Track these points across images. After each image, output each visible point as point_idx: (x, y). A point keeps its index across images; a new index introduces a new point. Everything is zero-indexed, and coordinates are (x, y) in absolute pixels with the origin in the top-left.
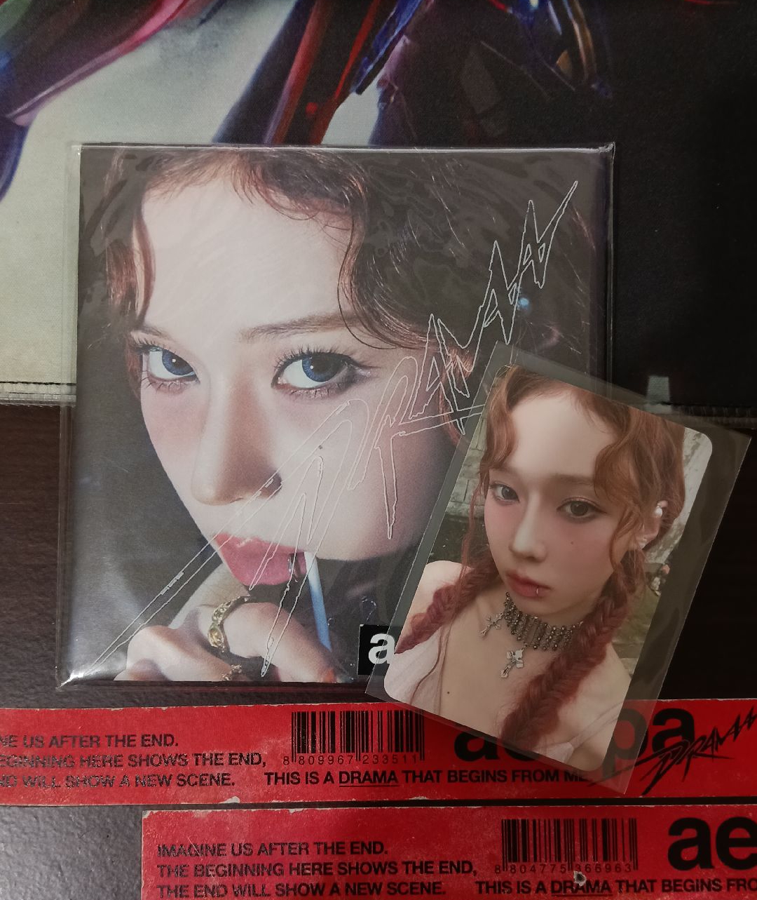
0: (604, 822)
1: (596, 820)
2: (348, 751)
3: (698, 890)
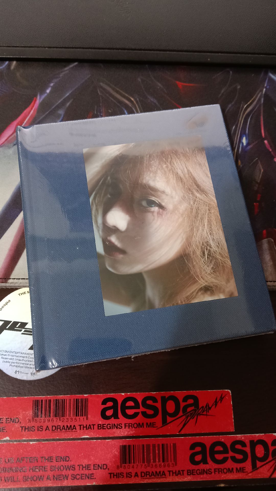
0: (163, 445)
1: (159, 444)
2: (56, 417)
3: (202, 474)
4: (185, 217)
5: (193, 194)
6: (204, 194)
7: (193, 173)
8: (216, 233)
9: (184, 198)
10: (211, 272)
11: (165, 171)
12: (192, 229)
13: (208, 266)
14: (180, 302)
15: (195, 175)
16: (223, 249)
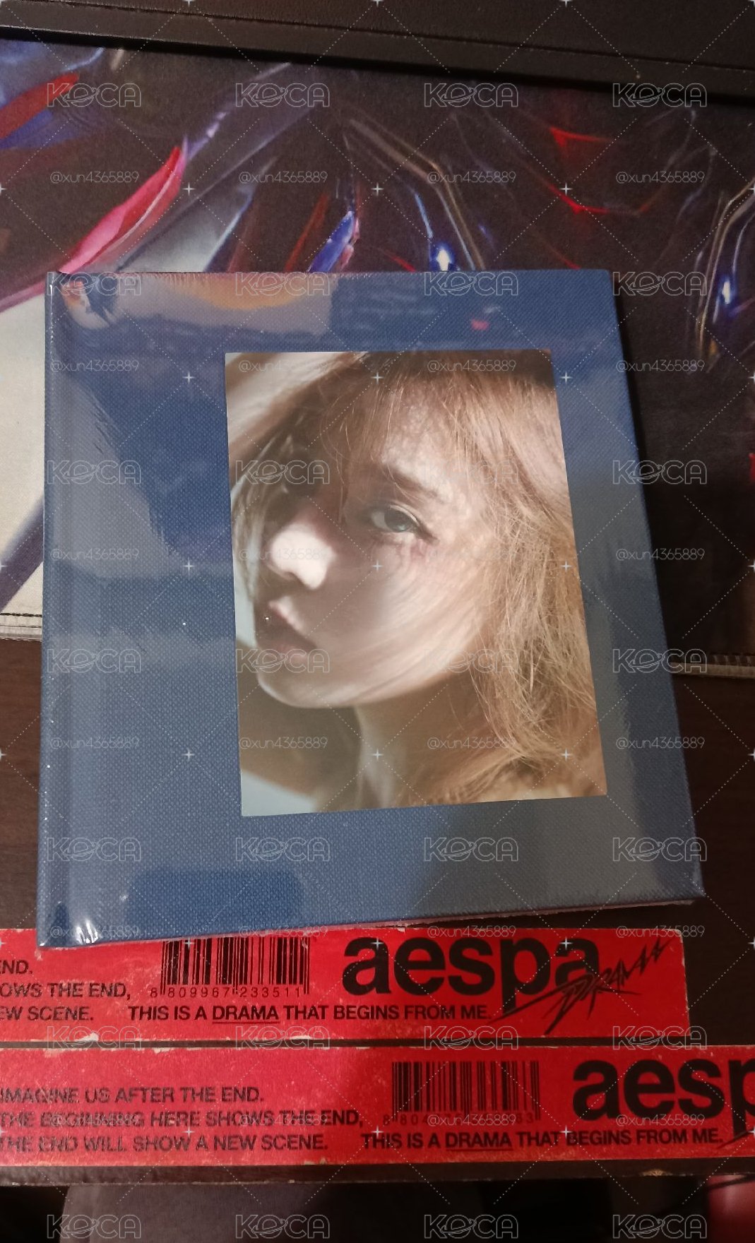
0: (504, 1064)
4: (485, 568)
5: (512, 506)
6: (543, 509)
7: (518, 451)
8: (565, 619)
9: (487, 515)
10: (540, 724)
11: (443, 438)
12: (500, 602)
13: (534, 707)
14: (448, 796)
15: (523, 455)
16: (579, 665)
